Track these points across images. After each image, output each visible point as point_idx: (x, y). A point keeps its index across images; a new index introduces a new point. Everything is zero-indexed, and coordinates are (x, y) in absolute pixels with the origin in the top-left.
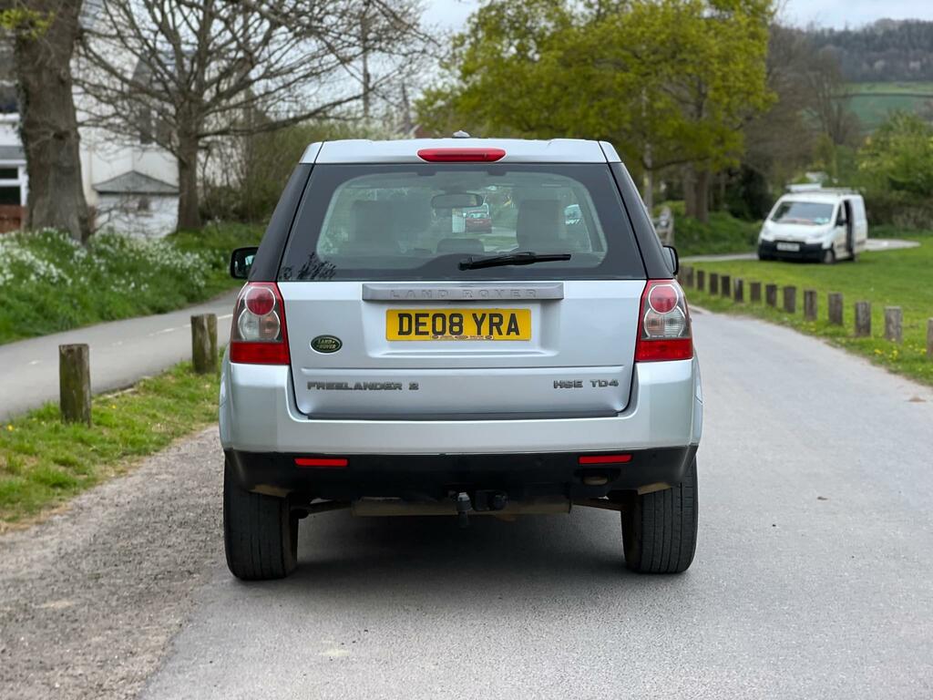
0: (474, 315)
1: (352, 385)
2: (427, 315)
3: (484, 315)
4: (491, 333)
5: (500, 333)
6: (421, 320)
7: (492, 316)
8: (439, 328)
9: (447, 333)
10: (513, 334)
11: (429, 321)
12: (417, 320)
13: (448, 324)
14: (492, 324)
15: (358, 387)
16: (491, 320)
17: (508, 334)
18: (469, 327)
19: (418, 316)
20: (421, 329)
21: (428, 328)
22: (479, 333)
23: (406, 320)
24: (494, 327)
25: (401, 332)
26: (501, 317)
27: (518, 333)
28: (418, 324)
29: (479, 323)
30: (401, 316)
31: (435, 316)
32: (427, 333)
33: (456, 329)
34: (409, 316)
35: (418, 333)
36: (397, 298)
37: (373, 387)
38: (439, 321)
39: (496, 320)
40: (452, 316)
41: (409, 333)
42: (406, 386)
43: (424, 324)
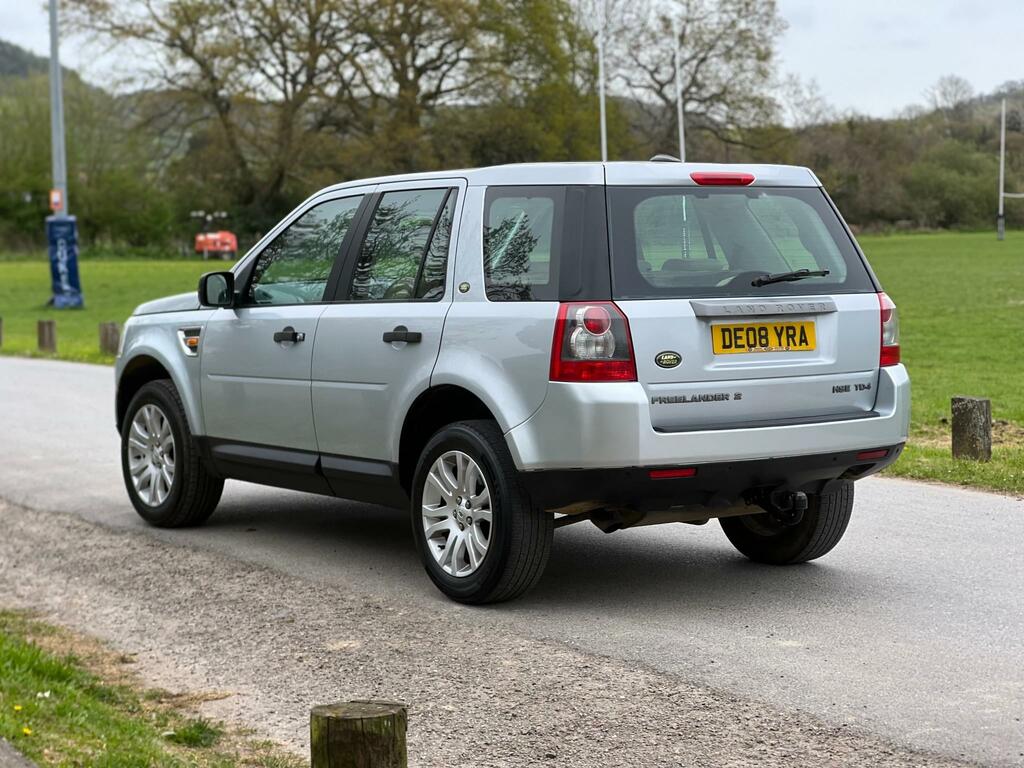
0: (775, 328)
1: (689, 399)
2: (741, 330)
3: (782, 328)
4: (789, 345)
5: (795, 345)
6: (739, 334)
7: (788, 328)
8: (752, 342)
9: (758, 346)
10: (804, 344)
13: (758, 337)
14: (788, 336)
15: (694, 399)
16: (787, 332)
17: (800, 345)
18: (773, 338)
19: (736, 330)
20: (739, 342)
21: (743, 342)
22: (780, 345)
23: (727, 334)
25: (725, 347)
26: (793, 328)
28: (737, 338)
29: (779, 335)
30: (724, 330)
31: (749, 330)
32: (743, 346)
33: (764, 341)
34: (729, 330)
35: (737, 346)
36: (728, 314)
37: (706, 399)
38: (751, 333)
40: (761, 329)
41: (730, 346)
42: (732, 397)
43: (741, 338)
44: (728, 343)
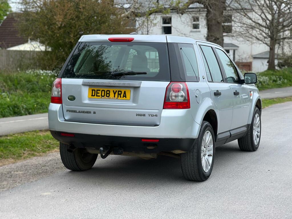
2: (100, 90)
3: (116, 91)
4: (118, 97)
5: (121, 97)
6: (98, 92)
7: (119, 91)
8: (103, 95)
10: (124, 97)
11: (100, 92)
12: (97, 92)
13: (106, 94)
14: (118, 94)
16: (118, 93)
17: (123, 97)
20: (98, 95)
21: (100, 94)
22: (114, 97)
23: (94, 91)
24: (119, 95)
27: (126, 97)
28: (97, 93)
29: (115, 94)
30: (93, 90)
32: (99, 96)
33: (108, 95)
35: (97, 96)
38: (103, 92)
39: (120, 93)
40: (107, 91)
41: (94, 96)
43: (99, 93)
44: (93, 94)
